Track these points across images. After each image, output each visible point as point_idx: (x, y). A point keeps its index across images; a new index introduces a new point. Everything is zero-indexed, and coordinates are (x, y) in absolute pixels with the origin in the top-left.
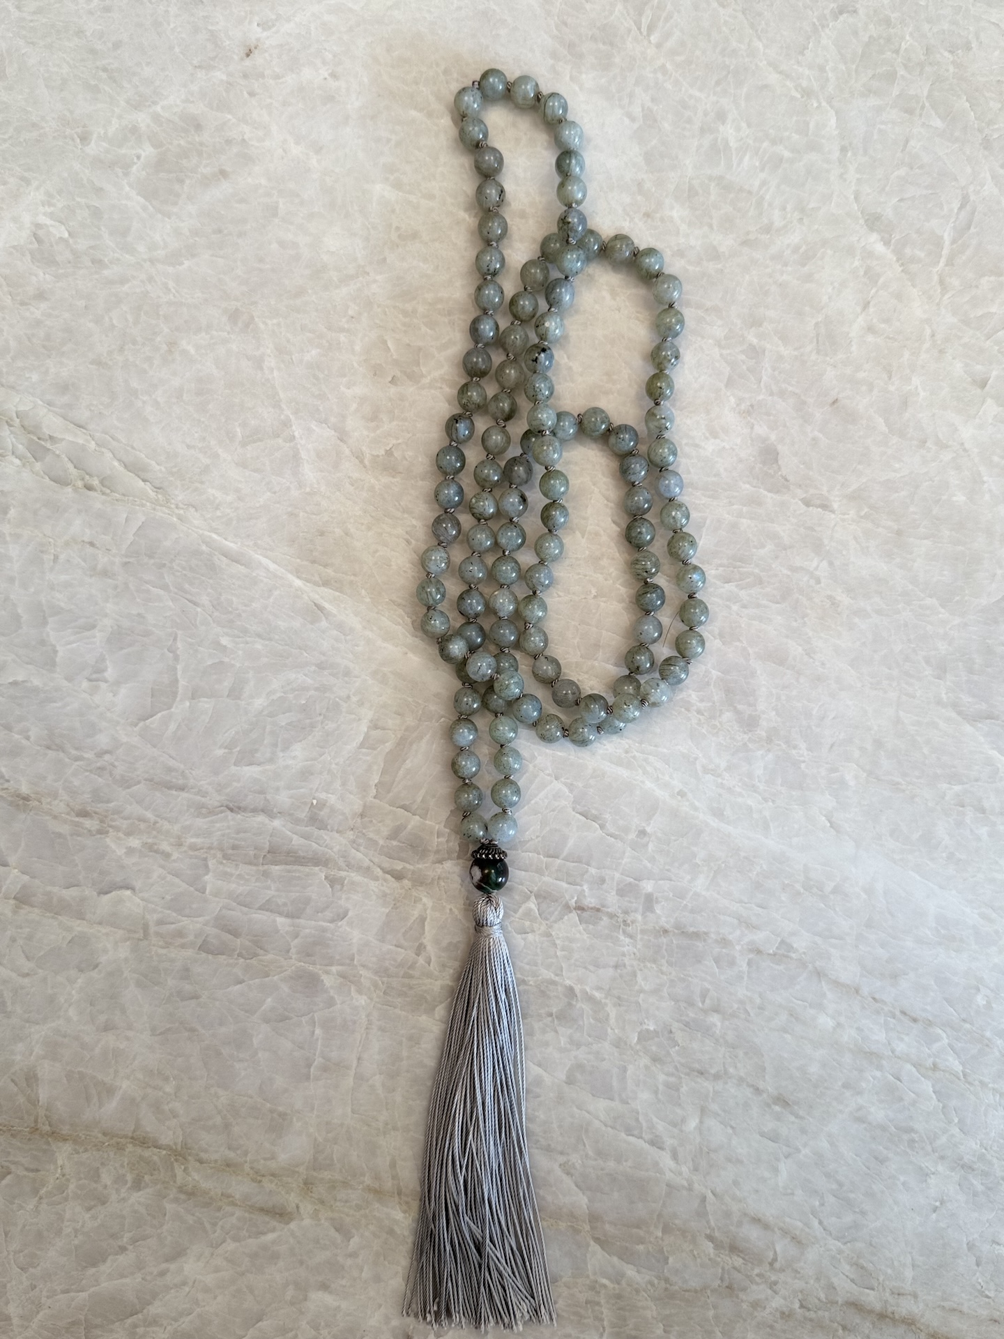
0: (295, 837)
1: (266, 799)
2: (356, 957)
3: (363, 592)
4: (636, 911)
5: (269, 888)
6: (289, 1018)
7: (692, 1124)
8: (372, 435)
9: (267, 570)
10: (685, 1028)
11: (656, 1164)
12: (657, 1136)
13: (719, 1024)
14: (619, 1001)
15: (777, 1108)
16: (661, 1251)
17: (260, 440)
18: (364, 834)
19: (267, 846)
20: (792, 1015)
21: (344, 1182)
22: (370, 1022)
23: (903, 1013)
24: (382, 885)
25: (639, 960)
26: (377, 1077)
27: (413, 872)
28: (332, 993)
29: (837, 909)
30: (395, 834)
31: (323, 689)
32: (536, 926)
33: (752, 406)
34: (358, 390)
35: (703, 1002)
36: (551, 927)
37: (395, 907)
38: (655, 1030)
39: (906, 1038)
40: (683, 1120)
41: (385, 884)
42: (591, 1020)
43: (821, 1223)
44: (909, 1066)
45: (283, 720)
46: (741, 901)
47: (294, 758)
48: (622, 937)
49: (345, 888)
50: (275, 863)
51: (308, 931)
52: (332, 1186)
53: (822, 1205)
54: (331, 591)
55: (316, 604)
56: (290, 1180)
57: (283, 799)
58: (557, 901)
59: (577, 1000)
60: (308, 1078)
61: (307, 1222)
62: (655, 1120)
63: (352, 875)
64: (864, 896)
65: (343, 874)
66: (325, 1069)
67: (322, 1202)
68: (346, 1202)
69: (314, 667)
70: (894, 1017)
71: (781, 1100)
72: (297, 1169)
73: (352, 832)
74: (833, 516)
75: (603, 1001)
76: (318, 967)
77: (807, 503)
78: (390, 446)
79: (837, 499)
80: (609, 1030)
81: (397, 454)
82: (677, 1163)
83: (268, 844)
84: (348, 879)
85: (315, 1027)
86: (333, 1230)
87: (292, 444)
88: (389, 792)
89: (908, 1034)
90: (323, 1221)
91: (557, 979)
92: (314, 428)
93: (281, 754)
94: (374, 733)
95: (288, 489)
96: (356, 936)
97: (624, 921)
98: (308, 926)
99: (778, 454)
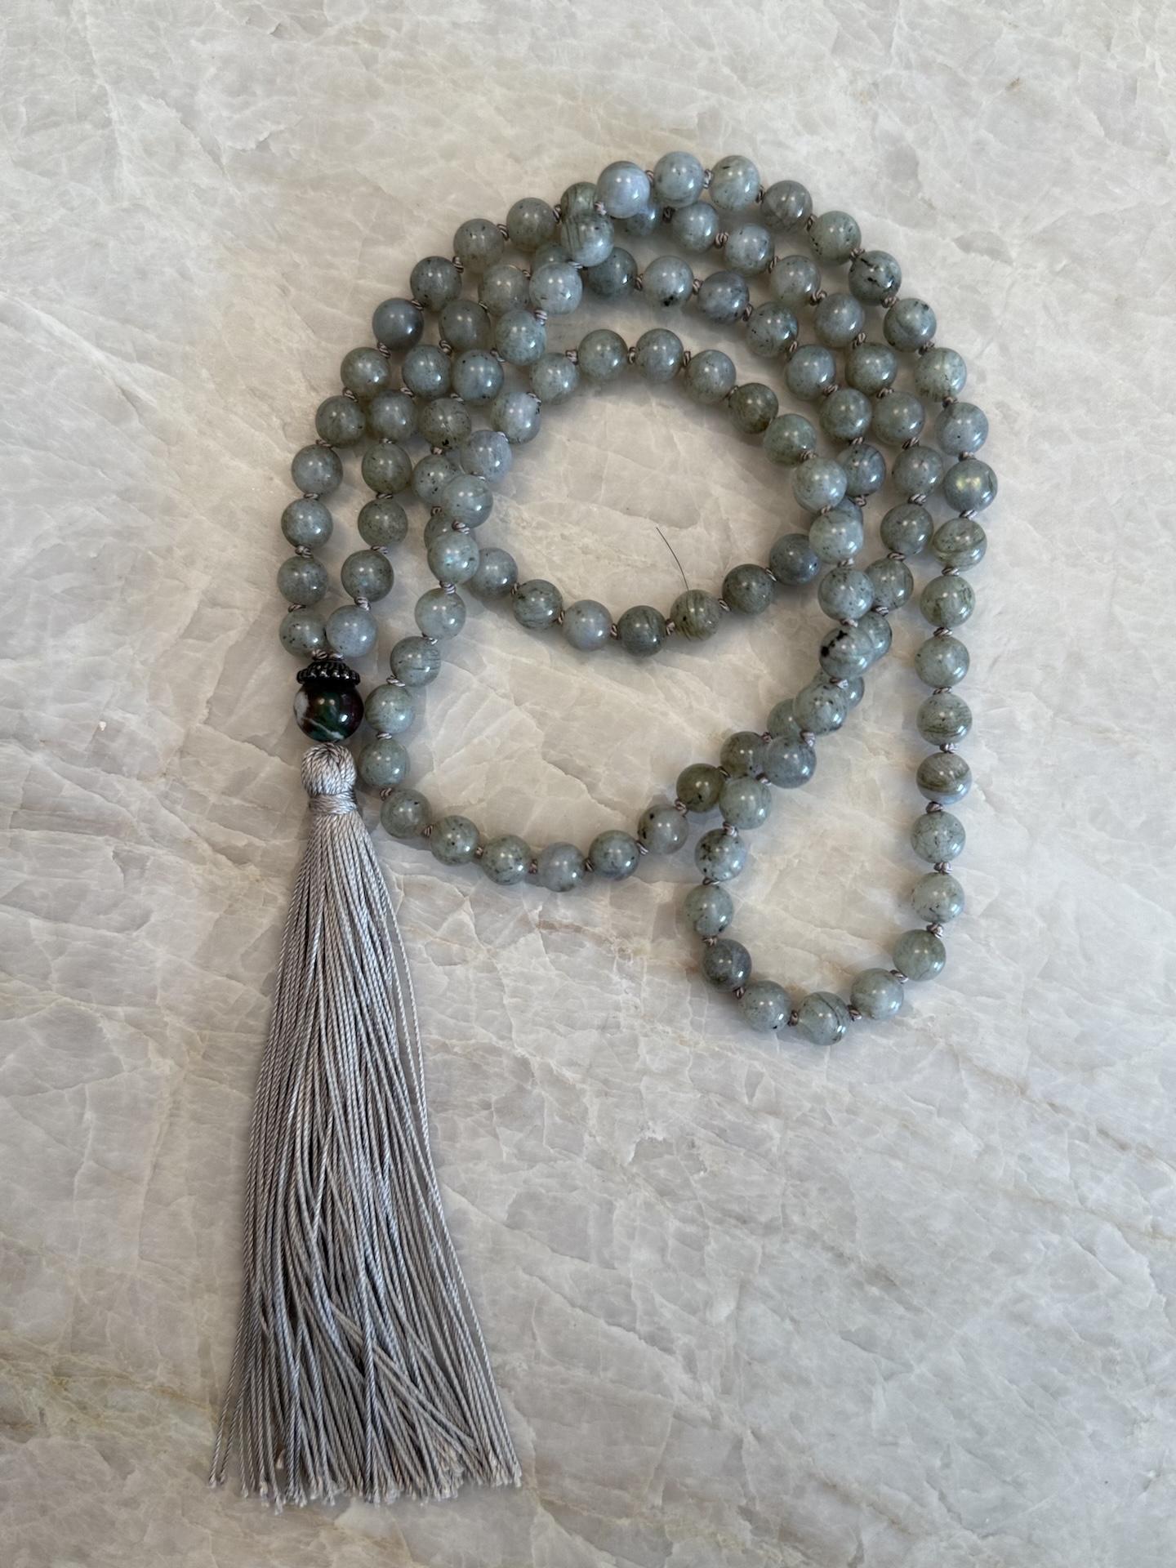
0: (67, 783)
1: (22, 717)
2: (160, 993)
3: (204, 373)
4: (642, 934)
5: (18, 868)
6: (43, 1090)
7: (724, 1310)
8: (237, 117)
9: (50, 334)
10: (719, 1140)
11: (657, 1377)
12: (662, 1329)
13: (777, 1135)
14: (606, 1088)
15: (874, 1291)
16: (660, 1531)
17: (56, 124)
18: (183, 784)
19: (19, 797)
20: (905, 1126)
21: (120, 1376)
22: (177, 1105)
23: (1103, 1132)
24: (211, 873)
25: (643, 1017)
26: (184, 1200)
27: (265, 853)
28: (116, 1051)
29: (992, 944)
30: (236, 787)
31: (126, 534)
32: (470, 952)
33: (875, 85)
34: (219, 47)
35: (751, 1096)
36: (495, 955)
37: (231, 911)
38: (664, 1140)
39: (1107, 1179)
40: (708, 1303)
41: (215, 870)
42: (557, 1119)
43: (942, 1497)
44: (1108, 1228)
45: (58, 584)
46: (824, 924)
47: (72, 649)
48: (616, 978)
49: (147, 874)
50: (32, 826)
51: (79, 943)
52: (102, 1380)
53: (947, 1466)
54: (150, 370)
55: (124, 392)
56: (30, 1365)
57: (50, 717)
58: (507, 911)
59: (534, 1084)
60: (68, 1192)
61: (56, 1440)
62: (658, 1299)
63: (160, 852)
64: (1040, 924)
65: (145, 849)
66: (98, 1180)
67: (83, 1408)
68: (123, 1410)
69: (114, 497)
70: (1086, 1138)
71: (881, 1277)
72: (43, 1349)
73: (163, 780)
74: (1009, 269)
75: (579, 1086)
76: (94, 1005)
77: (966, 246)
78: (266, 135)
79: (1016, 241)
80: (587, 1138)
81: (275, 148)
82: (695, 1378)
83: (21, 791)
84: (152, 858)
85: (83, 1107)
86: (99, 1457)
87: (106, 132)
88: (230, 713)
89: (1109, 1172)
90: (82, 1442)
91: (501, 1044)
92: (143, 105)
93: (51, 642)
94: (208, 612)
95: (94, 202)
96: (161, 956)
97: (622, 950)
98: (82, 936)
99: (917, 164)
